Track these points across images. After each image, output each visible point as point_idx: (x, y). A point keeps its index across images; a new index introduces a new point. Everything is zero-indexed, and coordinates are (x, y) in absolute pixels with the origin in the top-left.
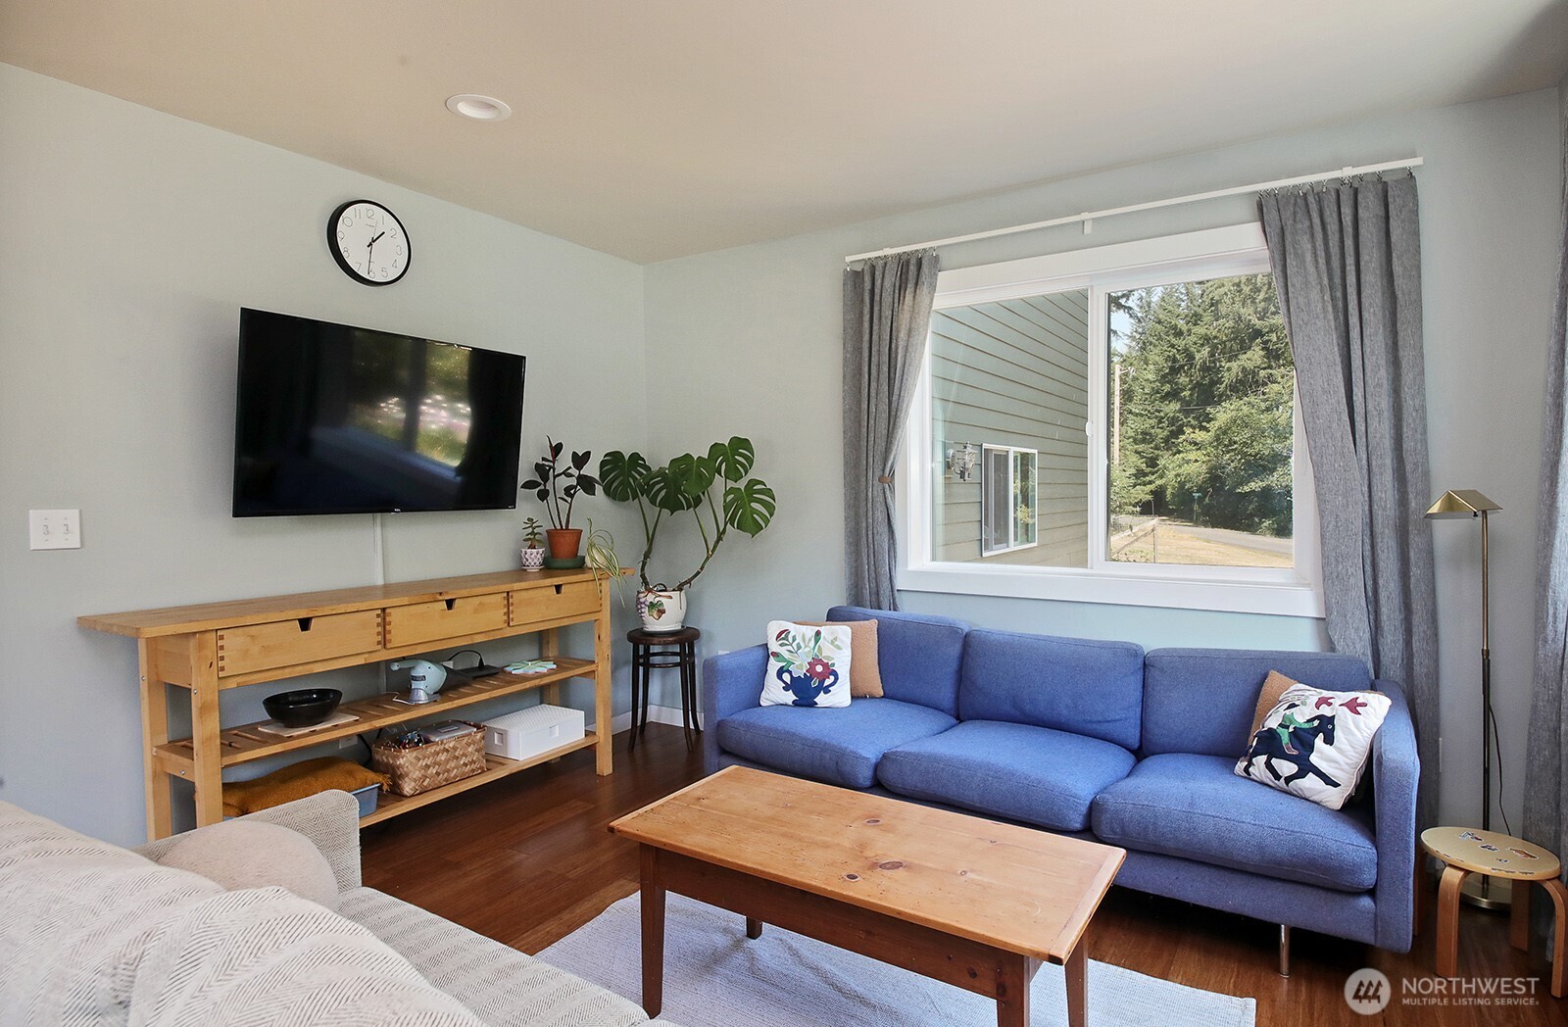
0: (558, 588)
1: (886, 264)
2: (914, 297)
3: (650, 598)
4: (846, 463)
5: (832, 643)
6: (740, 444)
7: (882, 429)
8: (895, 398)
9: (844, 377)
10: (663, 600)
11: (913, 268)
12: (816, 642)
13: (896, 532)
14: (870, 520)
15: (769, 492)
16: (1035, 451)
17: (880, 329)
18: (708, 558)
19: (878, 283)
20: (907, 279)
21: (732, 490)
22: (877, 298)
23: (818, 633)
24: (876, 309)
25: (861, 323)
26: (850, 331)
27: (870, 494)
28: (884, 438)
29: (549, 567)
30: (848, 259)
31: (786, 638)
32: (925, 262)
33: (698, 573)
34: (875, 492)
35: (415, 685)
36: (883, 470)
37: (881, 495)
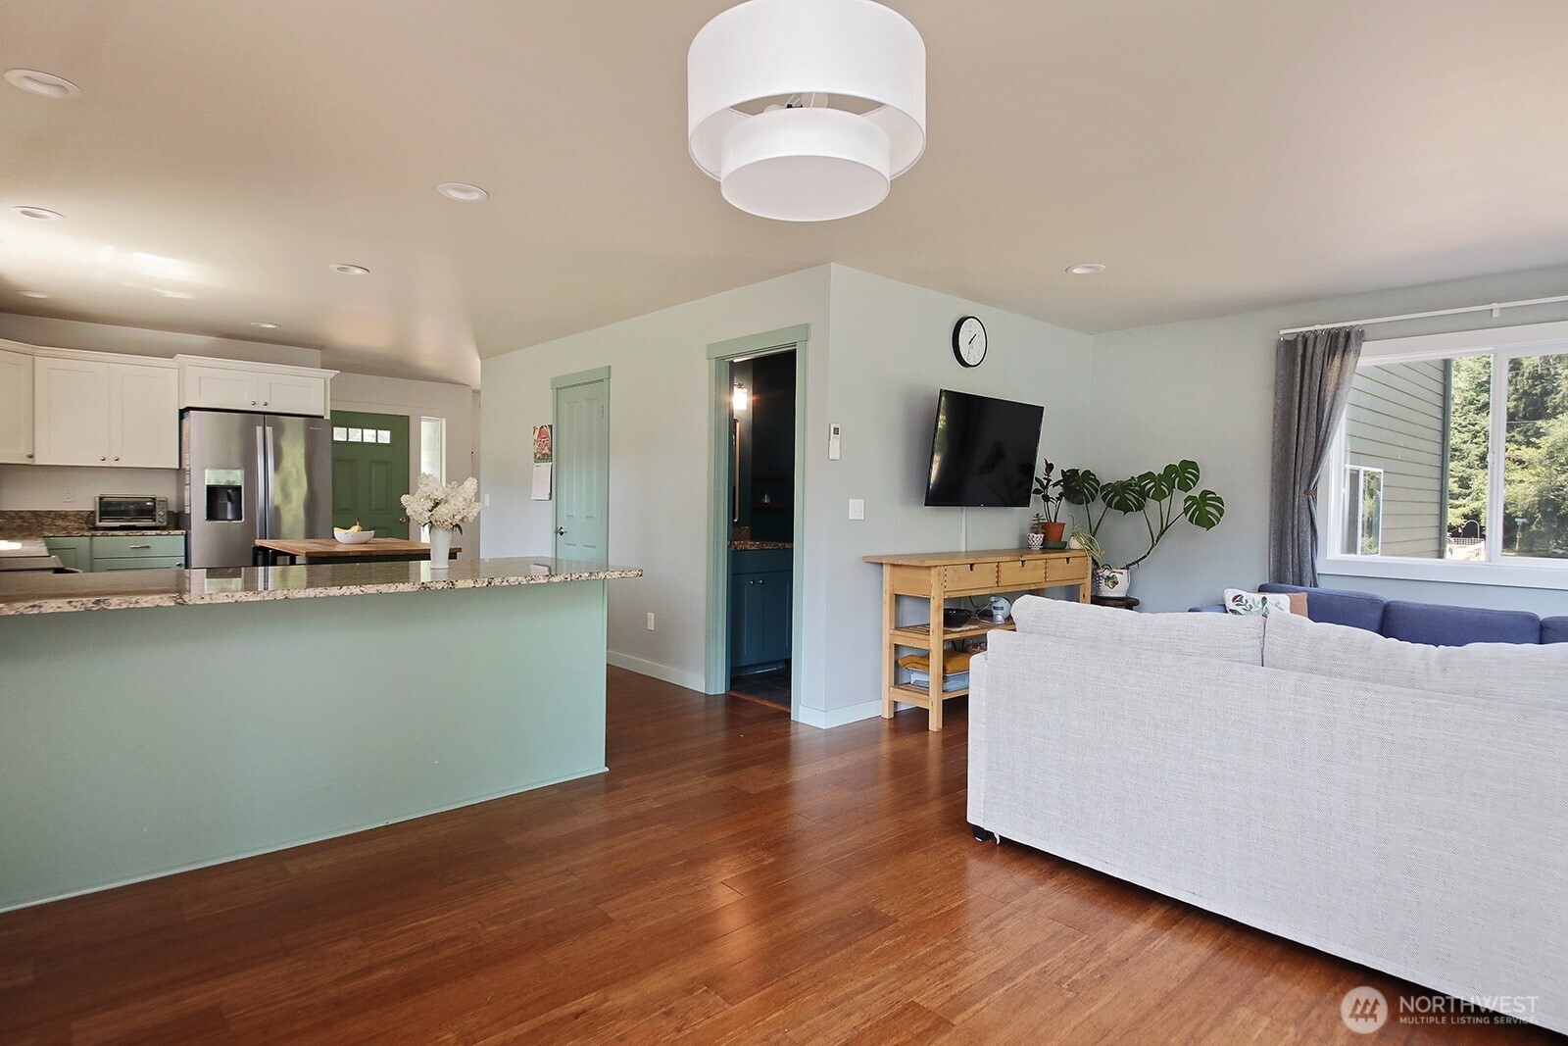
0: (1068, 559)
1: (1317, 337)
2: (1342, 360)
3: (1107, 573)
4: (1273, 481)
5: (1276, 606)
6: (1188, 466)
7: (1310, 456)
8: (1322, 433)
9: (1275, 417)
10: (1117, 575)
11: (1342, 340)
12: (1264, 604)
13: (1318, 531)
14: (1296, 522)
15: (1219, 500)
16: (1381, 471)
17: (1310, 382)
18: (1153, 546)
19: (1310, 350)
20: (1336, 348)
21: (1189, 498)
22: (1308, 360)
23: (1264, 599)
24: (1307, 368)
25: (1293, 376)
26: (1280, 384)
27: (1297, 503)
28: (1311, 462)
29: (1045, 547)
30: (1282, 332)
31: (1241, 600)
32: (1353, 336)
33: (1145, 556)
34: (1301, 502)
35: (995, 612)
36: (1309, 485)
37: (1306, 503)
